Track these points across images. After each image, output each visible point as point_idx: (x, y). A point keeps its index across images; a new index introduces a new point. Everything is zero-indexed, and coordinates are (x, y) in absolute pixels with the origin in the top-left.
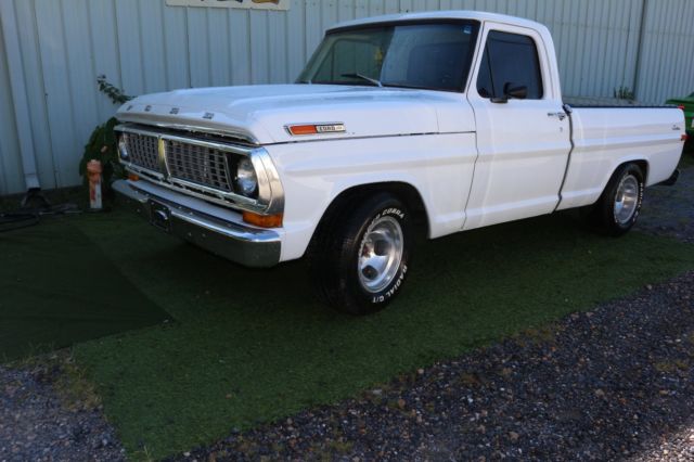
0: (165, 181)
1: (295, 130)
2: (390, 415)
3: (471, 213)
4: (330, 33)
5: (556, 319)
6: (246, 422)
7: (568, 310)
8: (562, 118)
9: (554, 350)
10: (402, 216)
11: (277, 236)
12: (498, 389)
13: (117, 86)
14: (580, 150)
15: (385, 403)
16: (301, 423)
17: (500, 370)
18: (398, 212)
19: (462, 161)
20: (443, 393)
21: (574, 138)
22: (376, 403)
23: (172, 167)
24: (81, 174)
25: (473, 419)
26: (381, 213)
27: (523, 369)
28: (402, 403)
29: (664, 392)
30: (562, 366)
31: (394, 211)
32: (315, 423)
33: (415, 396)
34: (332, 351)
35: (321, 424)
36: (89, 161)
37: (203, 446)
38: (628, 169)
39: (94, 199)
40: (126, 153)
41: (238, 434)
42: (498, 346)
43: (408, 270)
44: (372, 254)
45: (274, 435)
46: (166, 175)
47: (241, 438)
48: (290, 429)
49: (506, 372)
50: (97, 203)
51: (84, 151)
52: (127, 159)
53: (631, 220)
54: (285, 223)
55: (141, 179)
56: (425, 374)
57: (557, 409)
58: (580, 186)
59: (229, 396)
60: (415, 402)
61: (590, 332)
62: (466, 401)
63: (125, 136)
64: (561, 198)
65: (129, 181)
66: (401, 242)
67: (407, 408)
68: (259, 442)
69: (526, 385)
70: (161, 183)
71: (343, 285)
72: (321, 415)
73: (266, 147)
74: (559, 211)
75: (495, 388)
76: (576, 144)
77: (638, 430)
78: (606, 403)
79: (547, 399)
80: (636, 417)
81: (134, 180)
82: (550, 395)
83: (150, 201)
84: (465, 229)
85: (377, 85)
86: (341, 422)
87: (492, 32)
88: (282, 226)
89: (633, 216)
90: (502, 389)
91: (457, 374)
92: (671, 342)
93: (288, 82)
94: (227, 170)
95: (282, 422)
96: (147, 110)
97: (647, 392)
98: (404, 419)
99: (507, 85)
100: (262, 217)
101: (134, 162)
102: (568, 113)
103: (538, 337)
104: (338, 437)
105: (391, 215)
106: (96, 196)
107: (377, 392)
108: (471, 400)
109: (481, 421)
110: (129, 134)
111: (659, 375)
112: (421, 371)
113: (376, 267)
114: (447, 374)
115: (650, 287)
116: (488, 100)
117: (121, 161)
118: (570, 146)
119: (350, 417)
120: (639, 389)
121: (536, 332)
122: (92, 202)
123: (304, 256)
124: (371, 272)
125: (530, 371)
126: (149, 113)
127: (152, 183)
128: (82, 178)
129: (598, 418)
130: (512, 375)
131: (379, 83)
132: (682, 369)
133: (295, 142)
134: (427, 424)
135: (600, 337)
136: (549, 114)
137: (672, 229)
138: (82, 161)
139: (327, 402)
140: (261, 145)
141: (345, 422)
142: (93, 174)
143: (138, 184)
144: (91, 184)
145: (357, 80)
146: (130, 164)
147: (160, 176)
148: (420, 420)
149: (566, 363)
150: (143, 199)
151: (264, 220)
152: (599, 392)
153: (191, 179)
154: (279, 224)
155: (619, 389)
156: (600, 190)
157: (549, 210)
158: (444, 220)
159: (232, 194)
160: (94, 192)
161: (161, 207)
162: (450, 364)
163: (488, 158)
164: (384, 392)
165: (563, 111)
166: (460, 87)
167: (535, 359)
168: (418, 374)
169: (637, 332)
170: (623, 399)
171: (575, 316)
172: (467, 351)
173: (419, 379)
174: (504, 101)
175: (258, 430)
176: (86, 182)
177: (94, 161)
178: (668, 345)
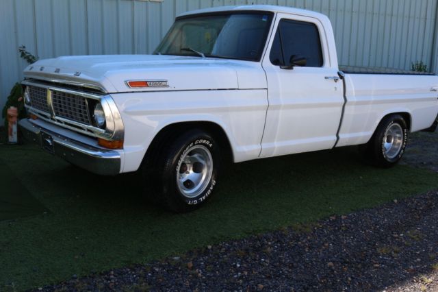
0: (52, 119)
1: (133, 84)
2: (181, 272)
3: (265, 145)
4: (179, 19)
5: (318, 219)
6: (84, 272)
7: (329, 214)
8: (336, 80)
9: (309, 238)
10: (211, 145)
11: (118, 155)
12: (260, 260)
13: (33, 54)
14: (352, 103)
15: (180, 264)
16: (120, 273)
17: (265, 249)
18: (208, 143)
19: (258, 108)
20: (220, 260)
21: (346, 95)
22: (173, 264)
23: (56, 109)
24: (3, 117)
25: (236, 276)
26: (194, 142)
27: (282, 249)
28: (190, 264)
29: (377, 265)
30: (310, 248)
31: (204, 141)
32: (130, 274)
33: (202, 262)
34: (153, 233)
35: (133, 275)
36: (9, 107)
37: (52, 284)
38: (393, 119)
39: (11, 135)
40: (29, 100)
41: (76, 278)
42: (269, 235)
43: (216, 184)
44: (191, 172)
45: (100, 280)
46: (52, 114)
47: (77, 280)
48: (112, 277)
49: (269, 250)
50: (14, 138)
51: (7, 100)
52: (29, 104)
53: (398, 155)
54: (124, 147)
55: (38, 118)
56: (212, 249)
57: (297, 273)
58: (353, 130)
59: (77, 257)
60: (200, 265)
61: (339, 229)
62: (235, 266)
63: (28, 88)
64: (338, 138)
65: (30, 120)
66: (211, 163)
67: (193, 268)
68: (88, 283)
69: (280, 258)
70: (50, 120)
71: (165, 190)
72: (134, 270)
73: (112, 95)
74: (339, 148)
75: (257, 259)
76: (348, 100)
77: (349, 286)
78: (333, 271)
79: (292, 267)
80: (350, 279)
81: (34, 119)
82: (294, 264)
83: (41, 132)
84: (261, 157)
85: (201, 56)
86: (146, 274)
87: (282, 20)
88: (123, 149)
89: (399, 153)
90: (263, 260)
91: (234, 250)
92: (396, 236)
93: (147, 53)
94: (87, 110)
95: (107, 273)
96: (41, 70)
97: (364, 266)
98: (189, 274)
99: (292, 57)
100: (109, 142)
101: (34, 106)
102: (342, 77)
103: (300, 230)
104: (142, 282)
105: (202, 144)
106: (13, 134)
107: (176, 258)
108: (238, 265)
109: (241, 278)
110: (30, 86)
111: (378, 255)
112: (210, 247)
113: (193, 181)
114: (228, 250)
115: (396, 201)
116: (278, 67)
117: (26, 106)
118: (343, 101)
119: (153, 272)
120: (359, 263)
121: (299, 227)
122: (10, 137)
123: (138, 170)
124: (189, 184)
125: (286, 250)
126: (42, 72)
127: (45, 121)
128: (4, 120)
129: (323, 278)
130: (273, 252)
131: (203, 55)
132: (396, 252)
133: (133, 92)
134: (204, 277)
135: (346, 231)
136: (326, 78)
137: (431, 163)
138: (5, 107)
139: (140, 263)
140: (108, 94)
141: (150, 274)
142: (11, 117)
143: (36, 122)
144: (10, 124)
145: (190, 53)
146: (31, 108)
147: (49, 115)
148: (200, 275)
149: (314, 246)
150: (37, 131)
151: (110, 144)
152: (330, 264)
153: (67, 117)
154: (121, 147)
155: (345, 262)
156: (370, 133)
157: (330, 146)
158: (244, 149)
159: (91, 126)
160: (12, 130)
161: (47, 136)
162: (232, 244)
163: (277, 107)
164: (181, 258)
165: (337, 76)
166: (257, 57)
167: (292, 243)
168: (207, 248)
169: (374, 229)
170: (346, 269)
171: (333, 218)
172: (246, 236)
173: (207, 252)
174: (290, 68)
175: (90, 277)
176: (7, 123)
177: (12, 108)
178: (393, 238)
